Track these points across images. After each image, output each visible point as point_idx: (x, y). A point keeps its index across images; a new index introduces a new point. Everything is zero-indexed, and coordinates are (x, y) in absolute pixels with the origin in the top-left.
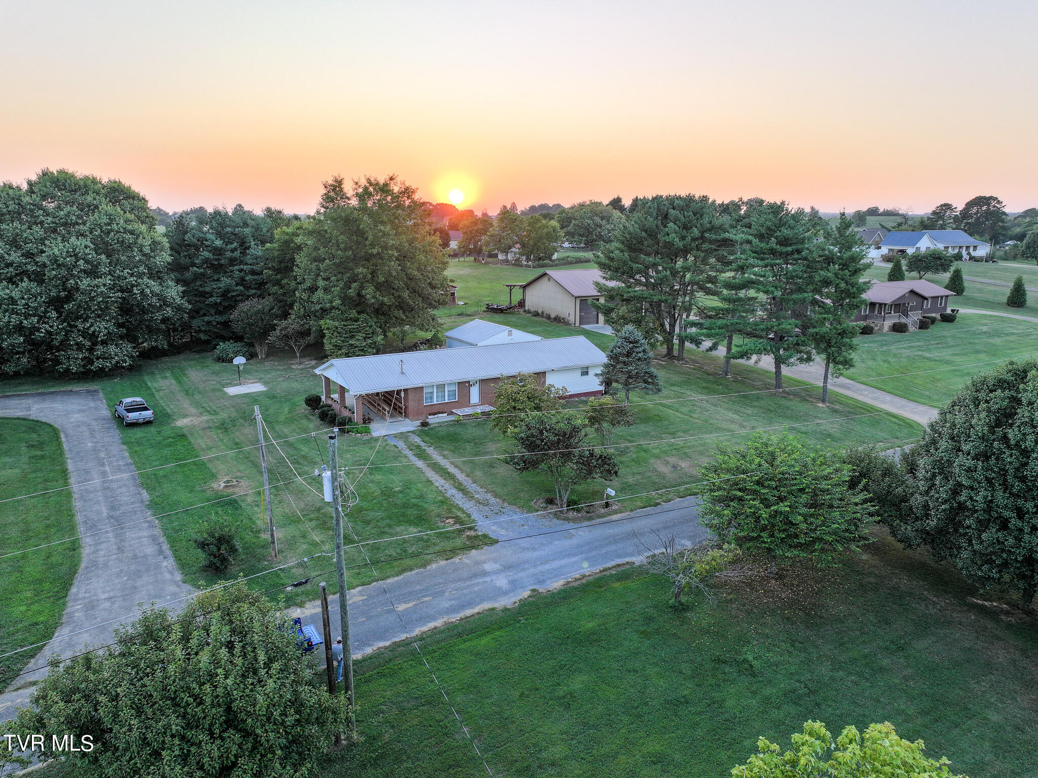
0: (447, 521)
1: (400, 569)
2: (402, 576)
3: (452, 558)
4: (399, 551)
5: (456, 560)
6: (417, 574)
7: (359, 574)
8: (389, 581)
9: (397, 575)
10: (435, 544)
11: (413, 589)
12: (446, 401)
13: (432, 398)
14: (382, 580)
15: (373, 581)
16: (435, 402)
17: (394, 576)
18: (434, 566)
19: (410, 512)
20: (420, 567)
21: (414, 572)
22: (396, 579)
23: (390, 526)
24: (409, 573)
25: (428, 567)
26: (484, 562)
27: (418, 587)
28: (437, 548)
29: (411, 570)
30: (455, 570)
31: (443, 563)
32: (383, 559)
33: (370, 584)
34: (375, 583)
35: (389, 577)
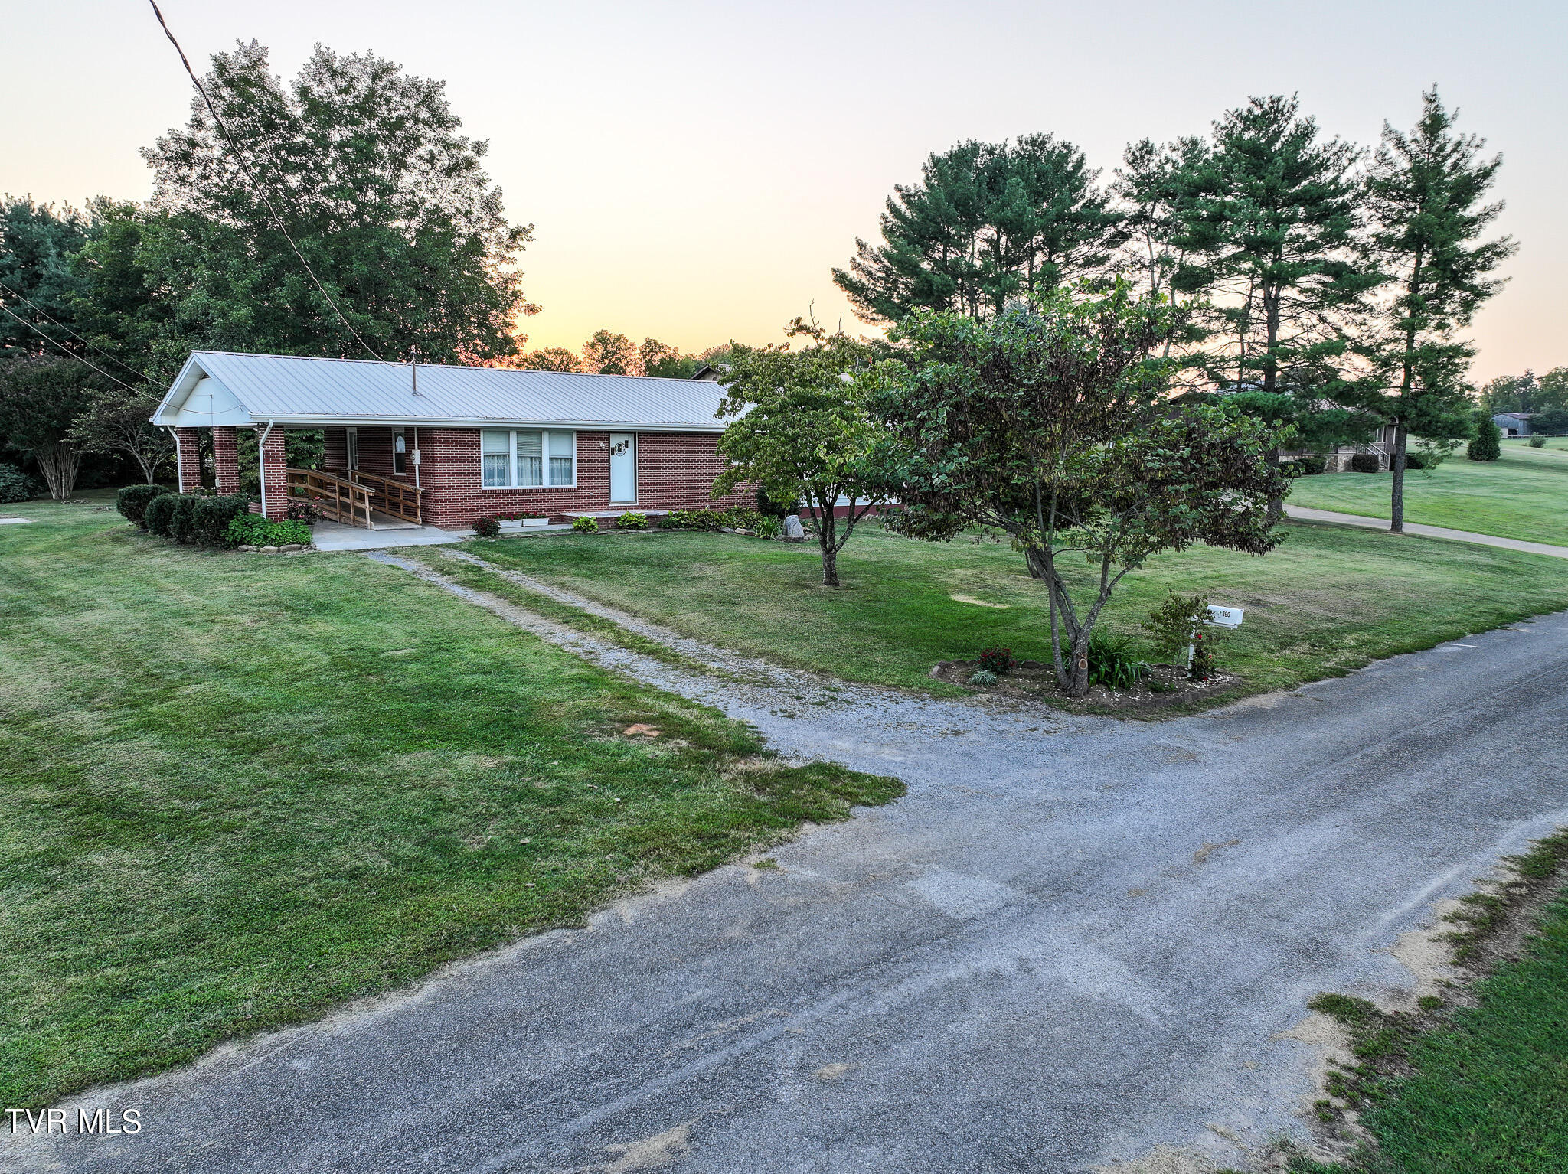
0: (631, 730)
1: (419, 939)
2: (430, 987)
3: (714, 864)
4: (407, 848)
5: (744, 869)
6: (528, 961)
7: (128, 992)
8: (340, 1023)
9: (399, 981)
10: (600, 812)
11: (526, 1069)
12: (546, 484)
13: (503, 473)
14: (294, 1021)
15: (218, 1035)
16: (514, 485)
17: (373, 988)
18: (628, 909)
19: (456, 708)
20: (547, 921)
21: (507, 955)
22: (392, 1004)
23: (361, 754)
24: (481, 964)
25: (596, 920)
26: (902, 873)
27: (557, 1055)
28: (616, 826)
29: (489, 938)
30: (760, 924)
31: (676, 889)
32: (310, 893)
33: (183, 1062)
34: (228, 1051)
35: (339, 997)
